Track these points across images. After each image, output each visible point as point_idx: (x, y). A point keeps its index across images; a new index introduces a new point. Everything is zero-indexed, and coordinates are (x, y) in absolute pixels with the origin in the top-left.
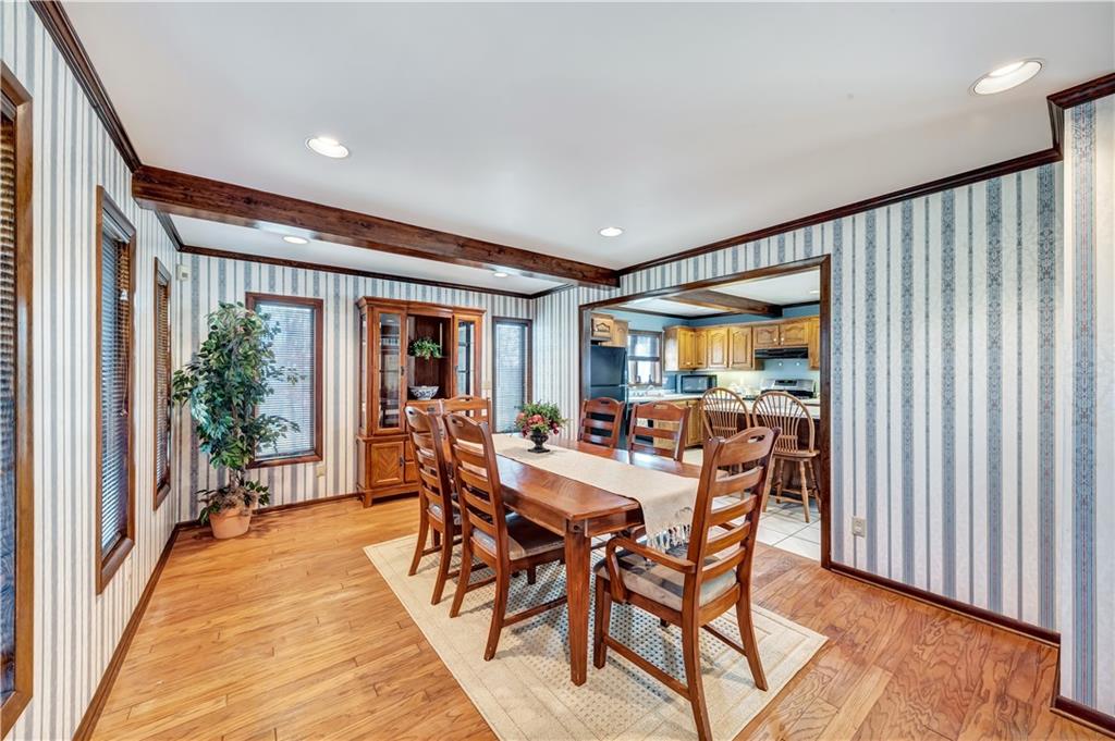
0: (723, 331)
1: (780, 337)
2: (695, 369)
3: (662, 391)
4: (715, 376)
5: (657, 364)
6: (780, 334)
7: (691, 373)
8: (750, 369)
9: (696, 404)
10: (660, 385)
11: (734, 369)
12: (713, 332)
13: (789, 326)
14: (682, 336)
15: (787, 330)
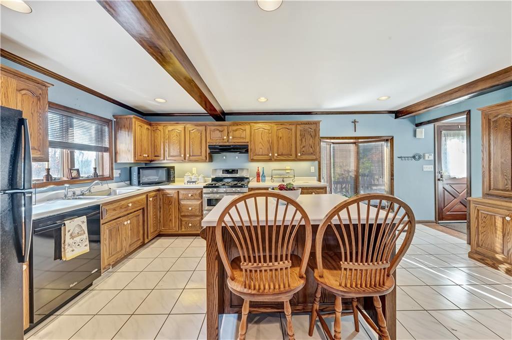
0: (180, 127)
1: (228, 136)
2: (151, 161)
3: (112, 185)
4: (173, 168)
5: (106, 155)
6: (228, 133)
7: (147, 165)
8: (205, 161)
9: (156, 196)
10: (110, 178)
11: (190, 161)
12: (170, 128)
13: (235, 128)
14: (138, 129)
15: (234, 131)
